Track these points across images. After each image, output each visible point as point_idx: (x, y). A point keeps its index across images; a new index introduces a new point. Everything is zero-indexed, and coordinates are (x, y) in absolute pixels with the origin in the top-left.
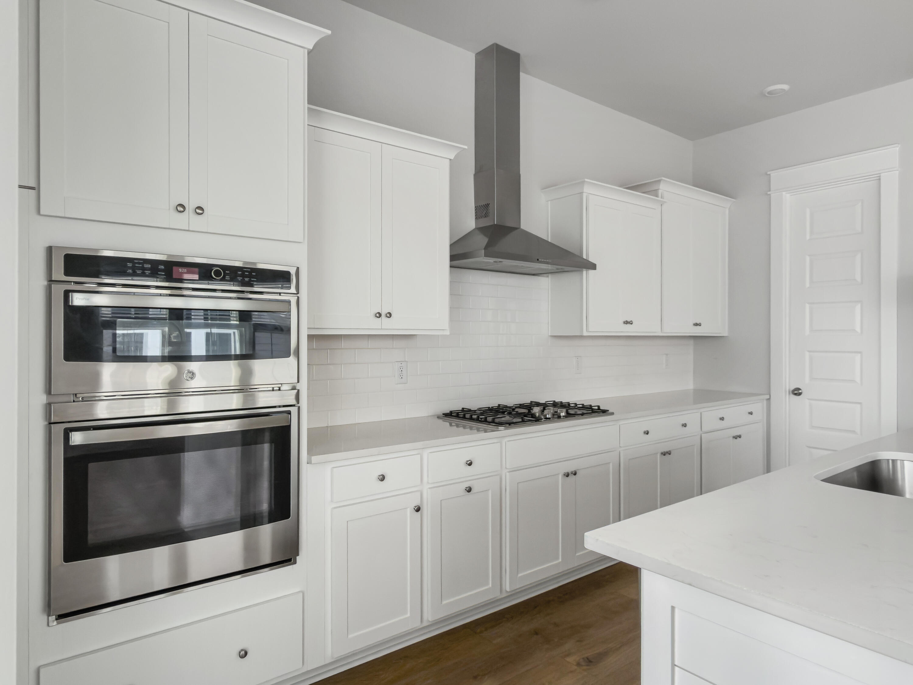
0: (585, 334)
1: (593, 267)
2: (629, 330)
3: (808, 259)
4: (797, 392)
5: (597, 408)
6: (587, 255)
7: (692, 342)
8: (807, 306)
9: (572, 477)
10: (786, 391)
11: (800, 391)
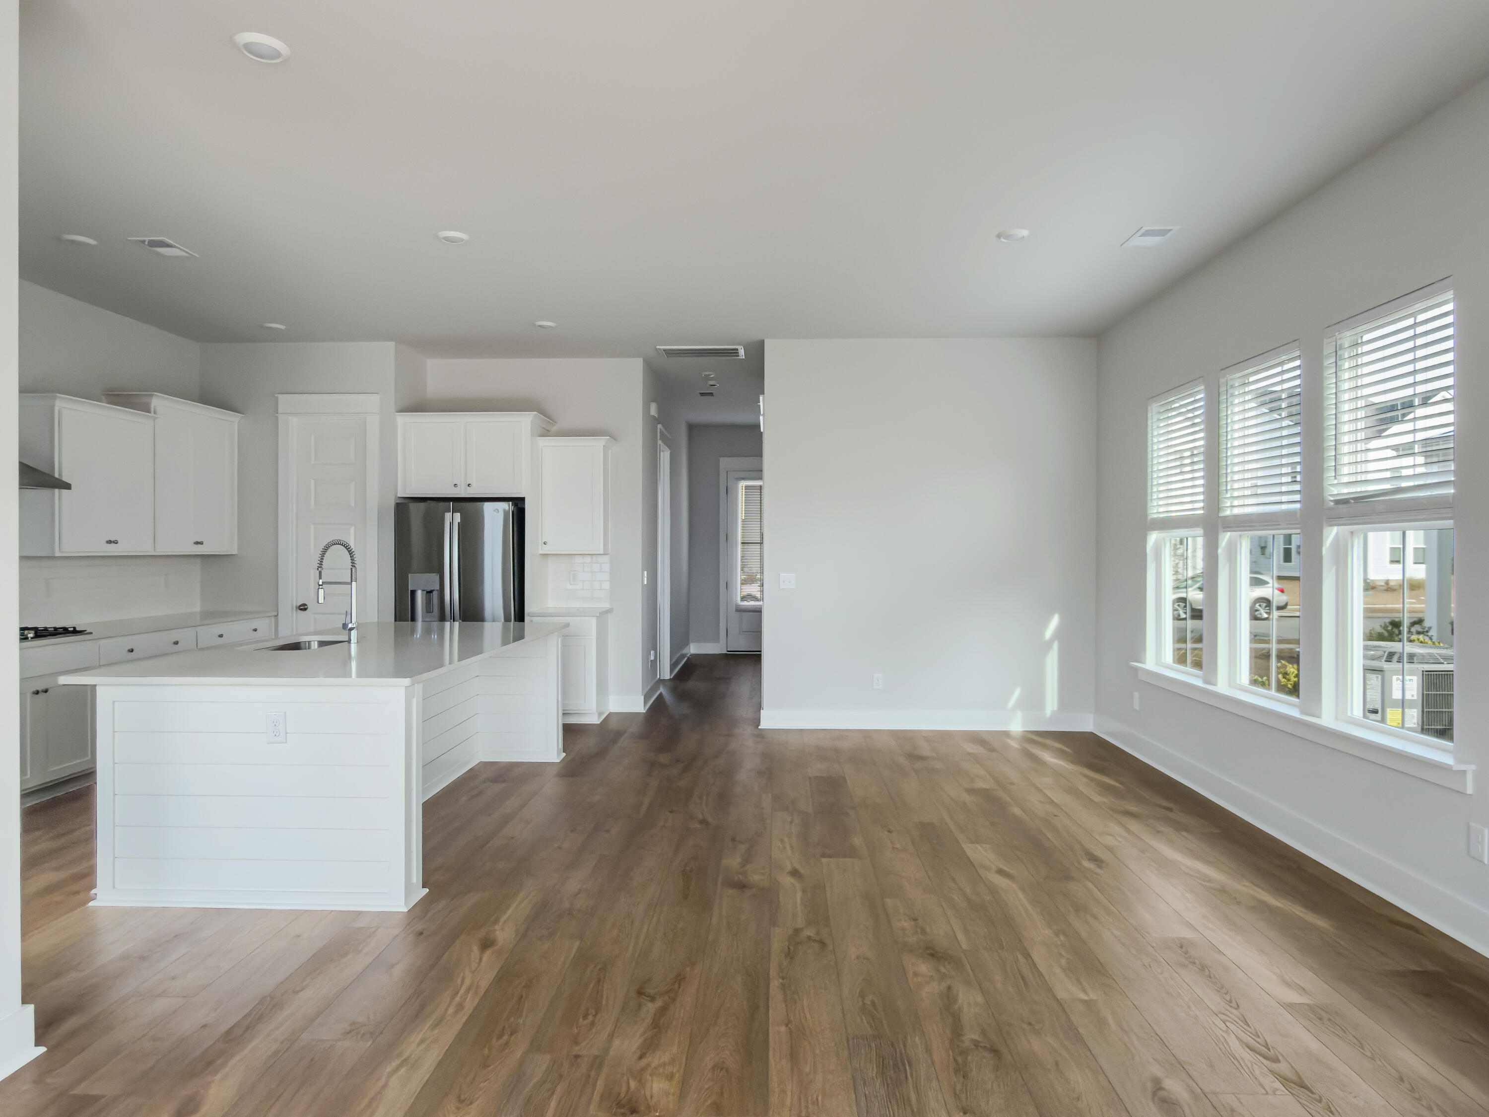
0: (57, 554)
1: (68, 486)
2: (112, 550)
3: (313, 481)
4: (303, 608)
5: (72, 629)
6: (60, 474)
7: (199, 561)
8: (312, 527)
9: (42, 695)
10: (292, 609)
11: (306, 607)
